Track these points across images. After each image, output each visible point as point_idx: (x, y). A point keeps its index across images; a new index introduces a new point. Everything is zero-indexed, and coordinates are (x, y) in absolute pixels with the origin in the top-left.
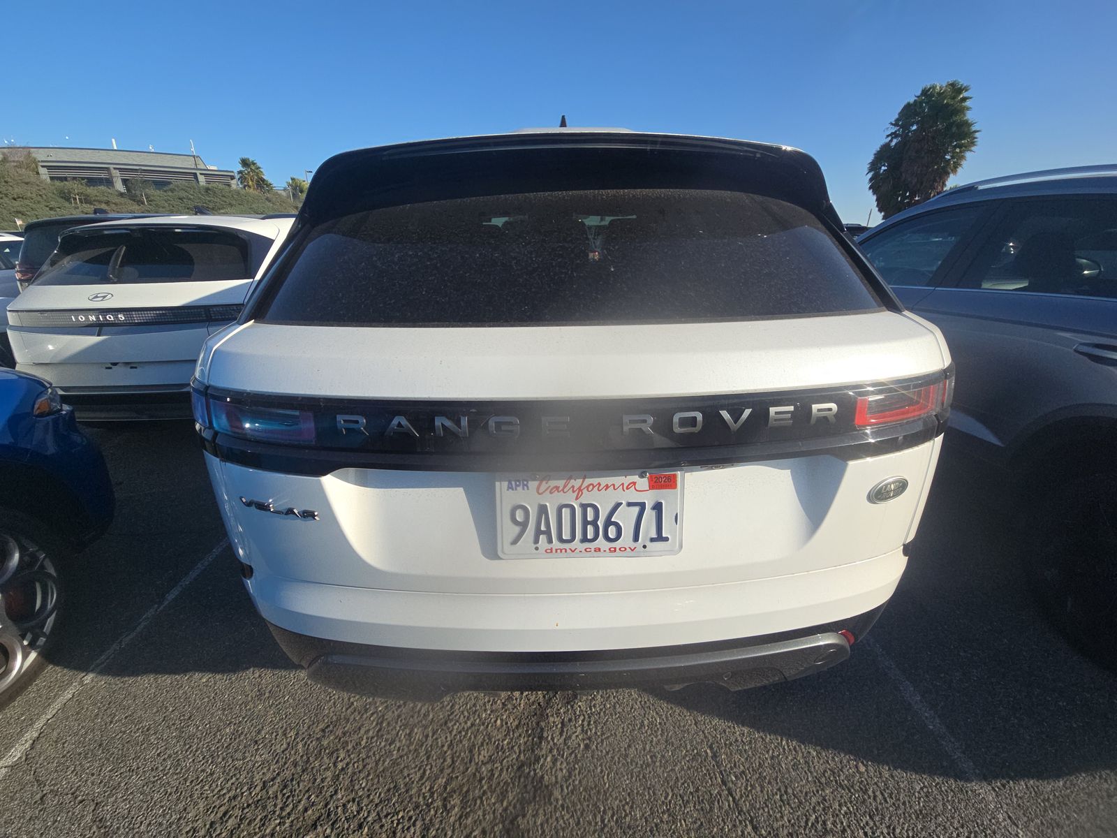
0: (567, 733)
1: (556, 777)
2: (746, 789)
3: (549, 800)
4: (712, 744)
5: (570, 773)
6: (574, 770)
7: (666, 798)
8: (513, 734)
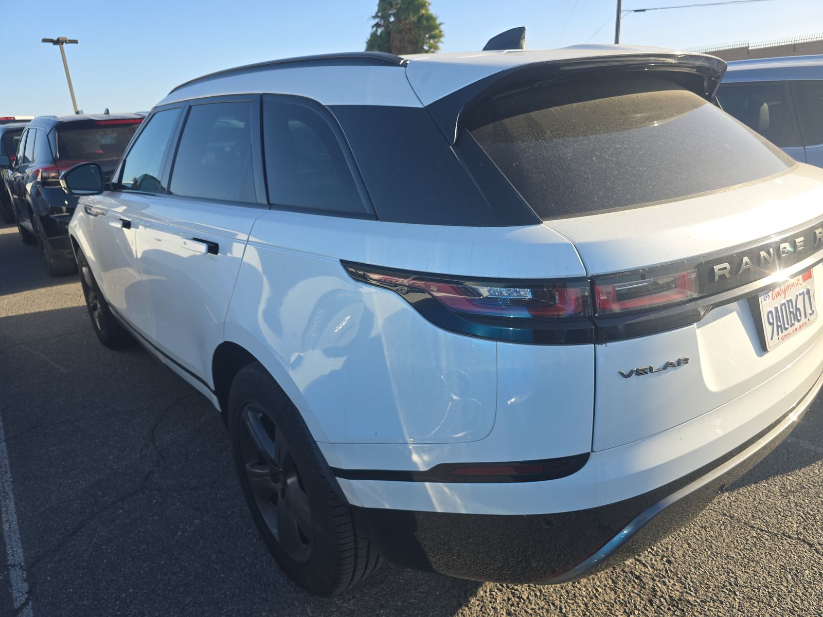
0: (648, 563)
1: (677, 591)
2: (764, 522)
3: (691, 604)
4: (723, 512)
5: (681, 582)
6: (681, 579)
7: (740, 555)
8: (619, 588)
